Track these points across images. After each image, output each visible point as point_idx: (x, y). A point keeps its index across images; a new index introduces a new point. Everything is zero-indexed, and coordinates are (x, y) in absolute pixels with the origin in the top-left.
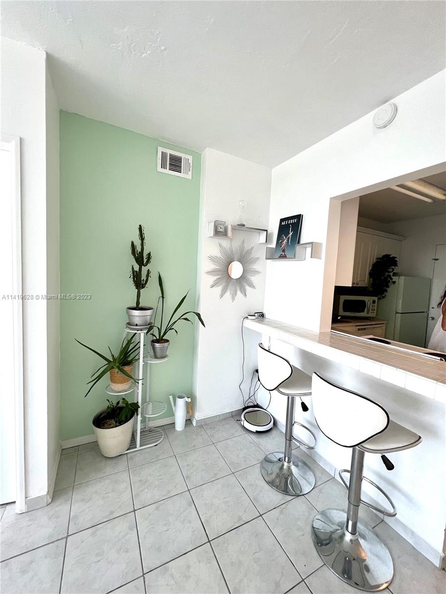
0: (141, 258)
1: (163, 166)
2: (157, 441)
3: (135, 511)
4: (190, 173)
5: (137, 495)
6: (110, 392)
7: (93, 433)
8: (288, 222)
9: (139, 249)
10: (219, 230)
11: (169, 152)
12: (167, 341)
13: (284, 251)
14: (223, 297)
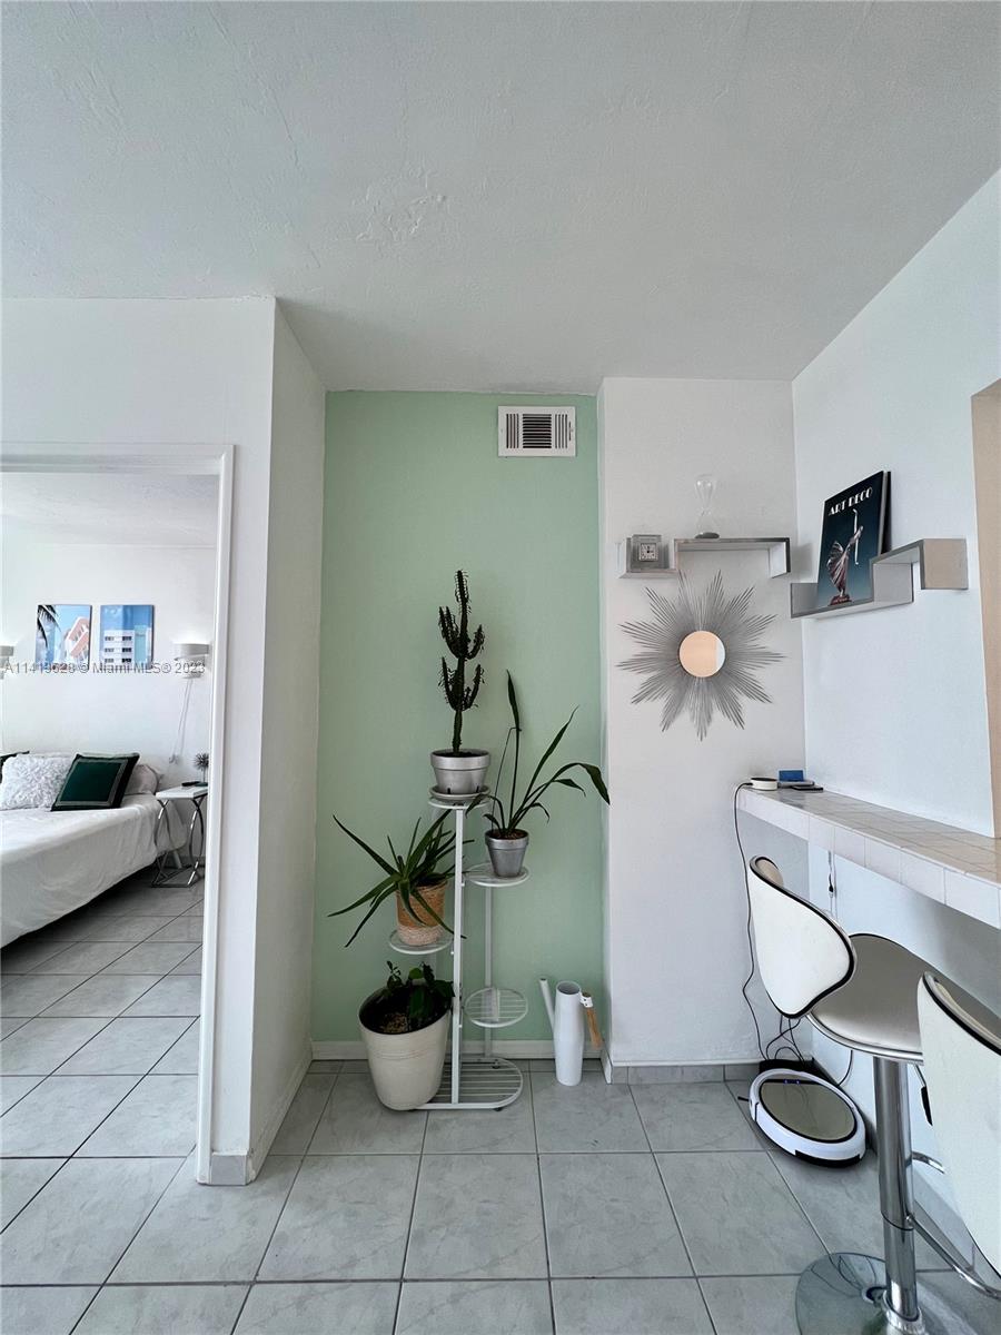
0: (461, 640)
1: (511, 443)
2: (504, 1097)
3: (402, 1280)
4: (572, 444)
5: (421, 1237)
6: (395, 945)
7: (360, 1037)
8: (847, 504)
9: (458, 622)
10: (644, 555)
11: (521, 411)
12: (524, 834)
13: (841, 586)
14: (672, 725)
